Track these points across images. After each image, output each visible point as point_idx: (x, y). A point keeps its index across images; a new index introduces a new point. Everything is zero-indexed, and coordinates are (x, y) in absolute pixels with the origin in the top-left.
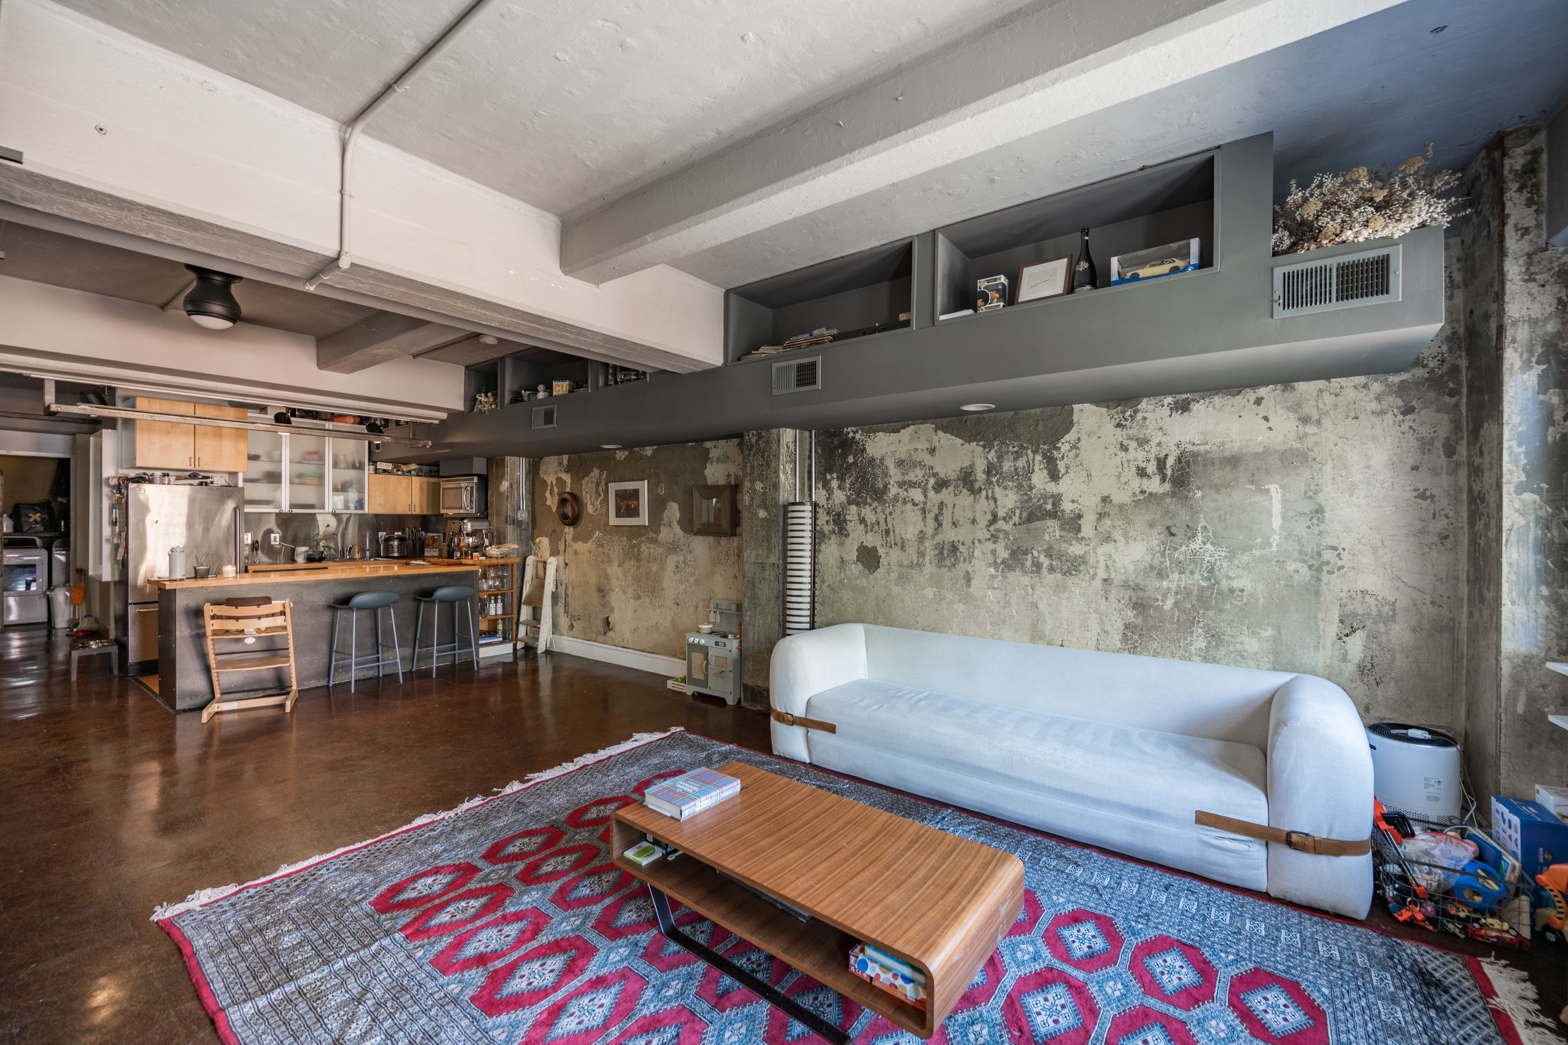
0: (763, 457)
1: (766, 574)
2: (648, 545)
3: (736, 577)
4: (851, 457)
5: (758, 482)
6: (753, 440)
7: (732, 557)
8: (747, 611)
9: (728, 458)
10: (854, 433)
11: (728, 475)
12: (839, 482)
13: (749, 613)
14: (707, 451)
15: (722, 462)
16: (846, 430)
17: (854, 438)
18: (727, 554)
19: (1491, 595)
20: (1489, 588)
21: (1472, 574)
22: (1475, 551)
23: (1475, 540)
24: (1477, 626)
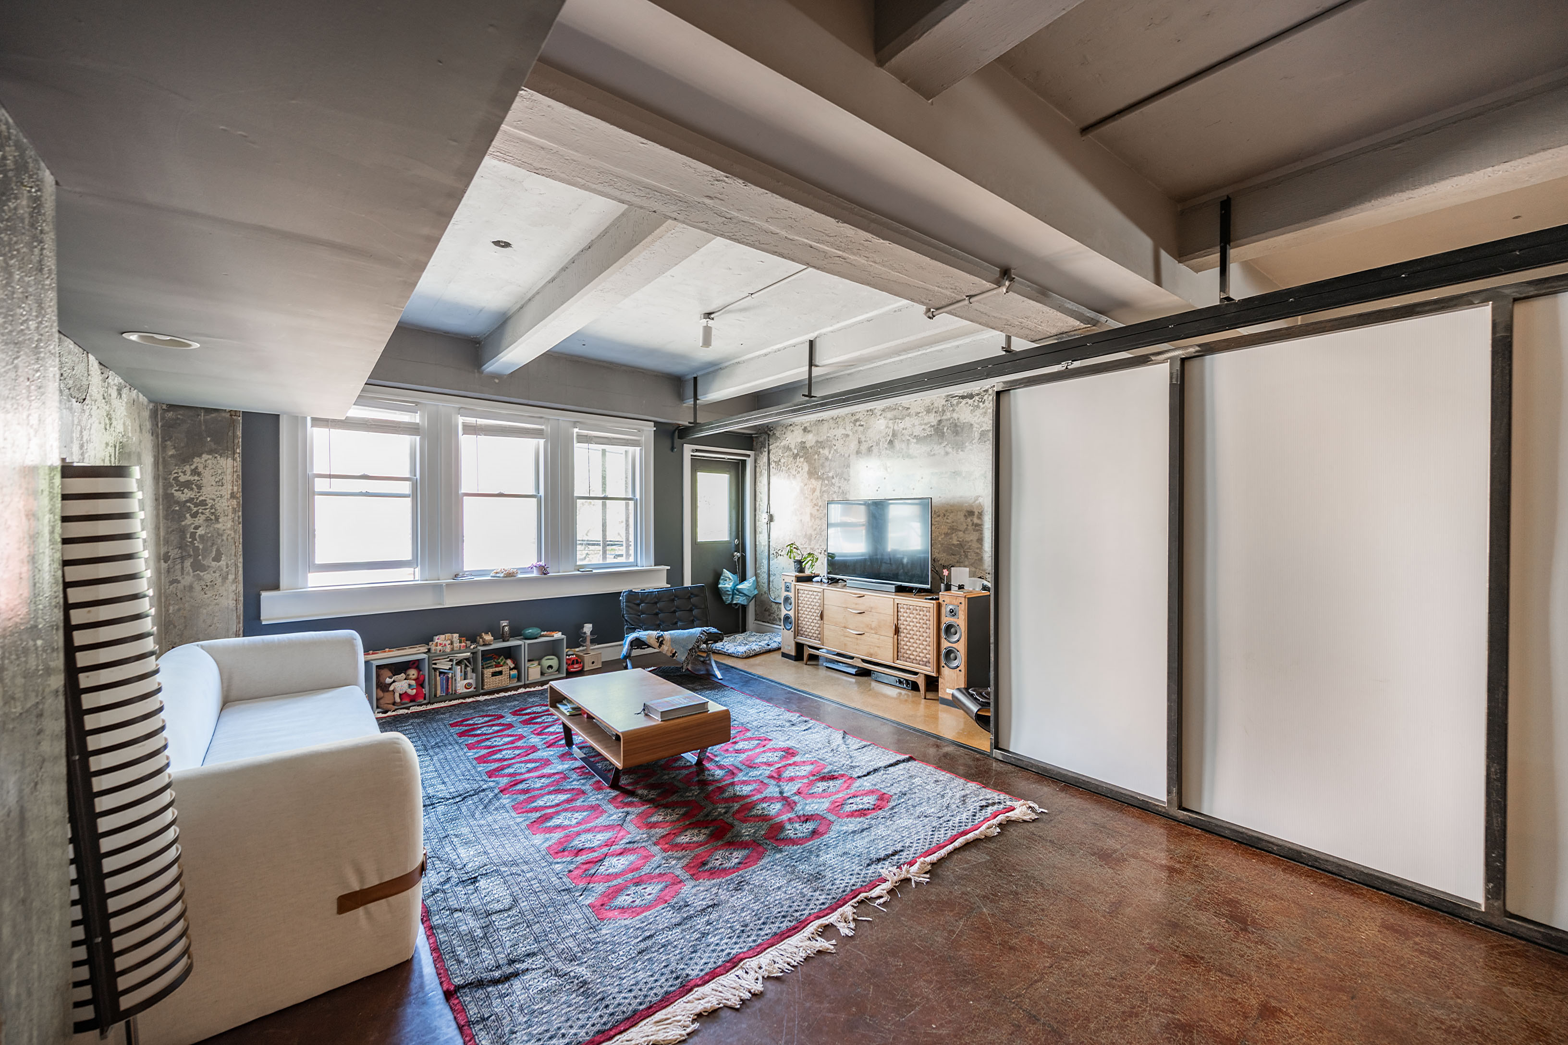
19: (223, 563)
20: (217, 559)
21: (174, 553)
22: (183, 538)
23: (182, 531)
24: (191, 588)
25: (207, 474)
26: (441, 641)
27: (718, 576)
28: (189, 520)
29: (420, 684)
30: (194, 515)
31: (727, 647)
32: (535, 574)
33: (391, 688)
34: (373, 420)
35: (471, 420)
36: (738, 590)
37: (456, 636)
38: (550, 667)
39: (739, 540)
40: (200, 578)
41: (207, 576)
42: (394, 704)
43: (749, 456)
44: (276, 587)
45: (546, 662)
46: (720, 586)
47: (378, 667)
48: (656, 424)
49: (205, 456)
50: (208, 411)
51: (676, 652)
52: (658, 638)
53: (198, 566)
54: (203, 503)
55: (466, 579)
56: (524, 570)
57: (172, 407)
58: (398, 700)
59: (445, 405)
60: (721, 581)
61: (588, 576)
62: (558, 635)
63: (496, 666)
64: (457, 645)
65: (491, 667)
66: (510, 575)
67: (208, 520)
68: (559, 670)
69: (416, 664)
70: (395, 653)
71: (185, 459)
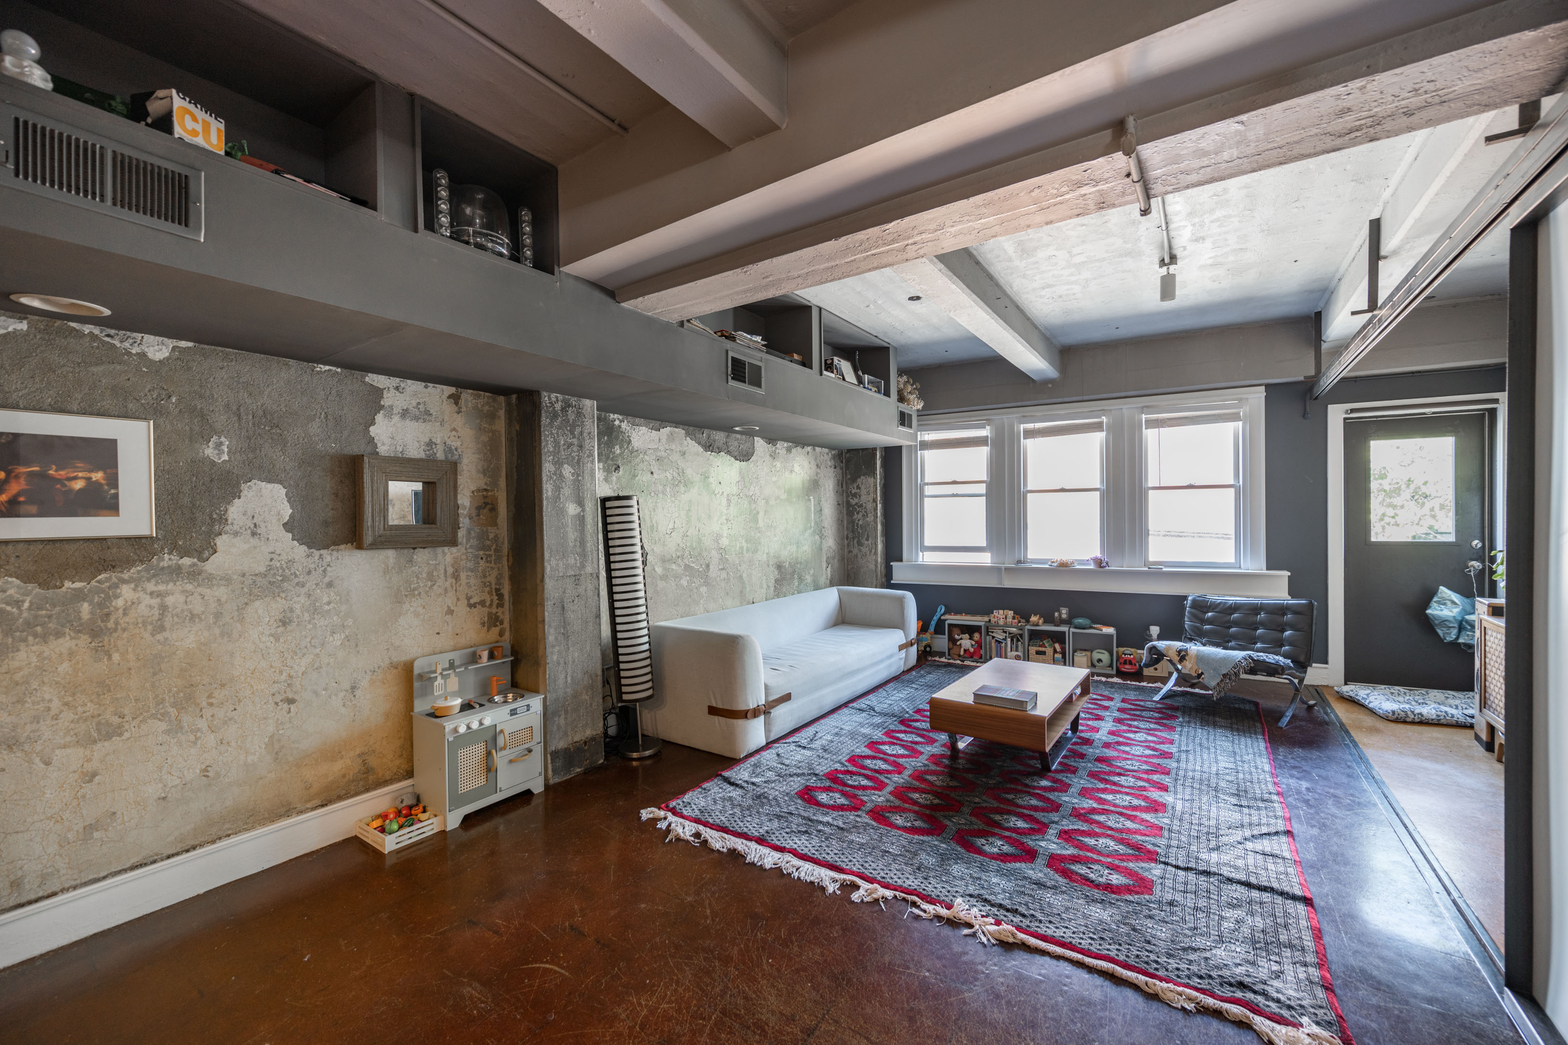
0: (572, 432)
1: (581, 590)
2: (151, 586)
3: (450, 612)
4: (617, 447)
5: (566, 466)
6: (558, 406)
7: (440, 582)
8: (553, 646)
9: (428, 413)
10: (621, 422)
11: (430, 444)
12: (605, 474)
13: (557, 649)
14: (378, 393)
15: (416, 419)
16: (612, 416)
17: (620, 427)
18: (430, 577)
19: (870, 542)
20: (867, 540)
21: (850, 535)
22: (853, 526)
23: (853, 522)
24: (857, 556)
25: (863, 487)
26: (1000, 616)
27: (1428, 596)
28: (856, 516)
29: (979, 644)
30: (858, 513)
31: (1371, 698)
32: (1092, 567)
33: (958, 643)
34: (956, 439)
35: (1030, 426)
36: (1467, 622)
37: (1011, 613)
38: (1100, 660)
39: (1483, 541)
40: (860, 551)
41: (864, 549)
42: (960, 656)
43: (1496, 401)
44: (901, 560)
45: (1096, 655)
46: (1429, 611)
47: (950, 625)
48: (1268, 387)
49: (862, 477)
50: (863, 450)
51: (1202, 673)
52: (1179, 652)
53: (860, 544)
54: (861, 506)
55: (1027, 565)
56: (1081, 562)
57: (849, 451)
58: (962, 653)
59: (1006, 417)
60: (1434, 604)
61: (1156, 573)
62: (1110, 630)
63: (1040, 646)
64: (1010, 620)
65: (1036, 646)
66: (1063, 565)
67: (863, 516)
68: (1111, 666)
69: (977, 629)
70: (968, 617)
71: (854, 480)
